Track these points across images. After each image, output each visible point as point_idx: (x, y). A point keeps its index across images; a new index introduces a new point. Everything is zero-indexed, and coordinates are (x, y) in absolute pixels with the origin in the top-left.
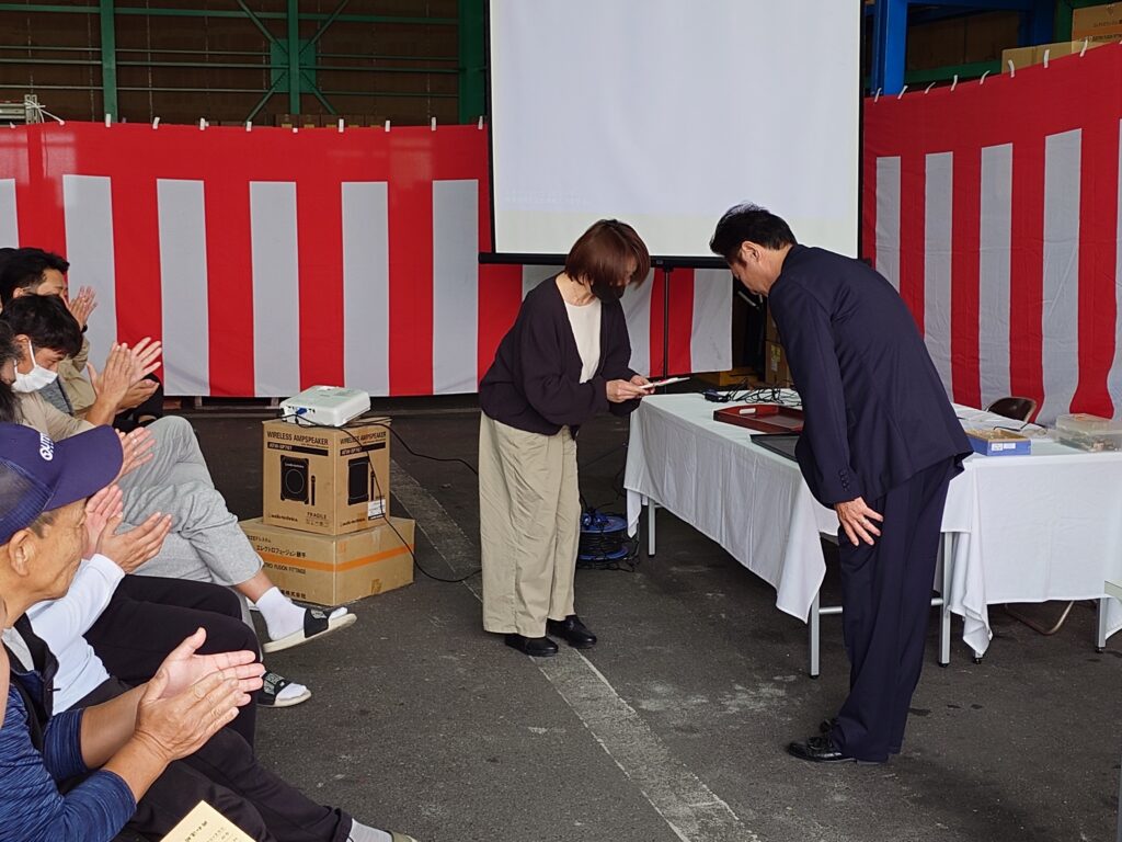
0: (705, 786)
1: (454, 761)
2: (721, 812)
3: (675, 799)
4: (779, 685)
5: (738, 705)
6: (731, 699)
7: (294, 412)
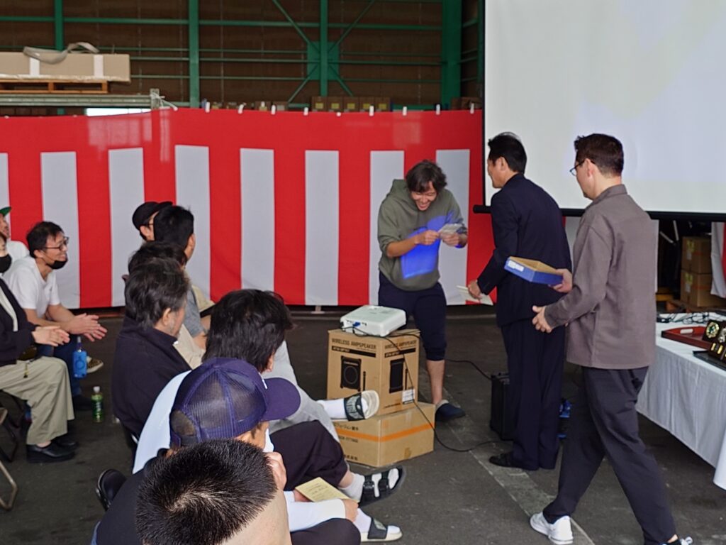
7: (351, 325)
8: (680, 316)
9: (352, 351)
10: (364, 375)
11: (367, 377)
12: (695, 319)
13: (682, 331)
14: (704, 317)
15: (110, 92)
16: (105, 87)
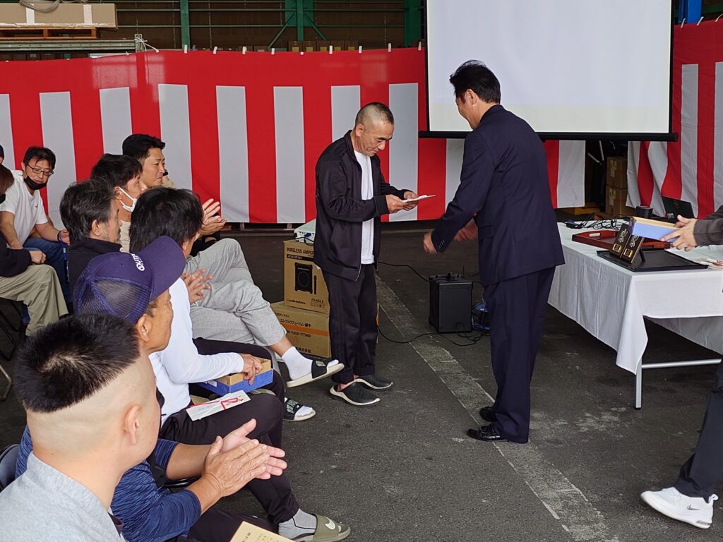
0: (566, 479)
1: (405, 459)
2: (576, 496)
3: (546, 487)
4: (614, 414)
5: (588, 426)
6: (583, 422)
7: (303, 236)
8: (590, 223)
9: (304, 258)
10: (315, 279)
11: (317, 280)
12: (604, 225)
13: (591, 235)
14: (612, 222)
15: (99, 37)
16: (94, 33)
